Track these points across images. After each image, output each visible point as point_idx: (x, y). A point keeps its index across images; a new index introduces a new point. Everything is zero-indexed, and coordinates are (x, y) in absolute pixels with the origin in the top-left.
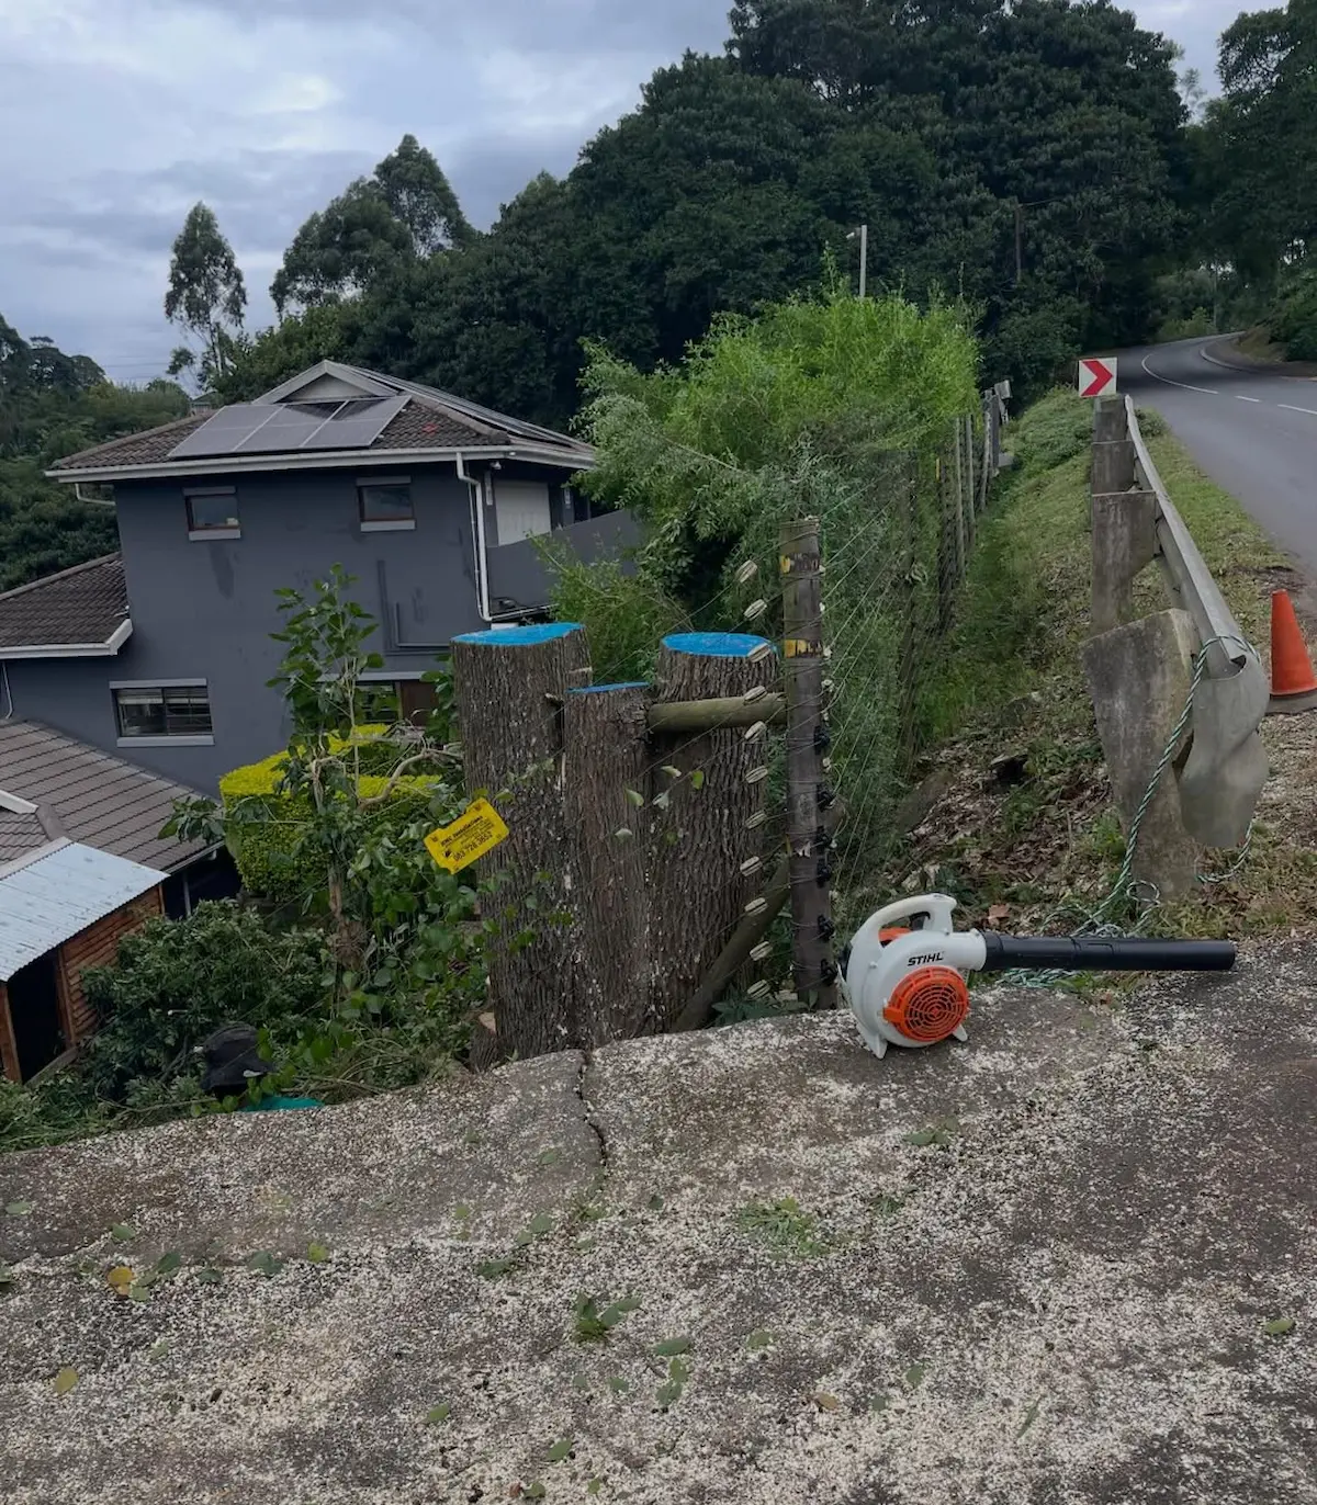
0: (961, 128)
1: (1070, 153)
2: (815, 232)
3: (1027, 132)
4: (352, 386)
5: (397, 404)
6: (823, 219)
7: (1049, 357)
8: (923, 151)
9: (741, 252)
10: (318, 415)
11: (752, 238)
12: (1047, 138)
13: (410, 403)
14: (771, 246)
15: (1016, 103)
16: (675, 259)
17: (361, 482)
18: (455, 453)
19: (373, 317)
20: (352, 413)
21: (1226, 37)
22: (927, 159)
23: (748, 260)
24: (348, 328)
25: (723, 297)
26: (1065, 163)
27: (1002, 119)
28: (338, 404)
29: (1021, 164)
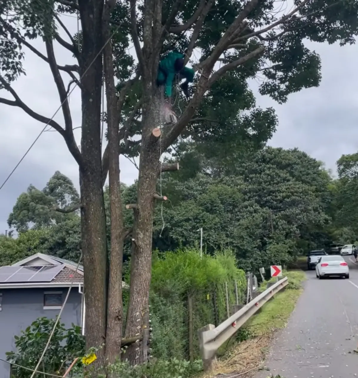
0: (250, 187)
1: (288, 197)
2: (202, 217)
3: (272, 189)
4: (45, 261)
5: (60, 268)
6: (205, 212)
7: (284, 260)
8: (238, 193)
9: (177, 222)
10: (34, 270)
11: (181, 218)
12: (279, 191)
13: (65, 267)
14: (187, 220)
15: (268, 180)
16: (156, 223)
17: (46, 293)
18: (78, 285)
19: (52, 236)
20: (46, 269)
21: (338, 162)
22: (239, 196)
23: (180, 224)
24: (42, 239)
25: (171, 235)
26: (286, 199)
27: (264, 185)
28: (41, 267)
29: (271, 198)
